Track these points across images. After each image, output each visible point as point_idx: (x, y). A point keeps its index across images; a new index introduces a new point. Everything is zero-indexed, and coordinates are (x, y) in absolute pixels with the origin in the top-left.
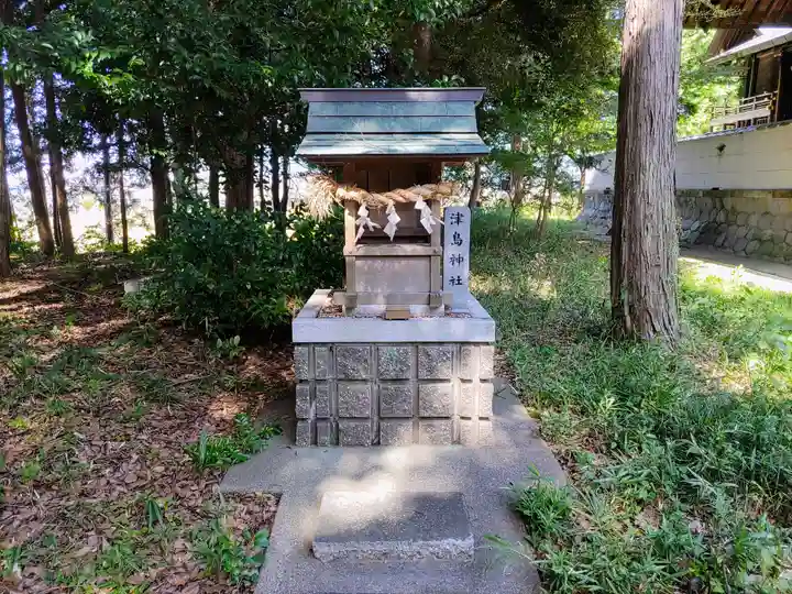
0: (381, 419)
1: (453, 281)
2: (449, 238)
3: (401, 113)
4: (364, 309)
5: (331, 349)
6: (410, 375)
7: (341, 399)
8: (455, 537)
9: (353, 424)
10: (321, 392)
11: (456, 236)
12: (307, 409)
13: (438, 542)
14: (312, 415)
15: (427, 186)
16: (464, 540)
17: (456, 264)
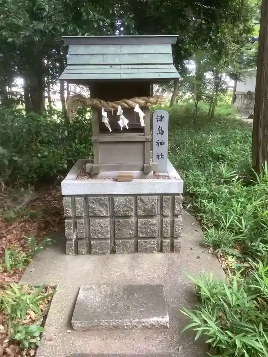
0: (115, 238)
1: (158, 156)
2: (156, 130)
3: (126, 52)
4: (105, 173)
5: (85, 199)
6: (132, 214)
7: (92, 227)
8: (158, 316)
9: (99, 242)
10: (79, 223)
11: (160, 129)
12: (71, 233)
13: (147, 320)
14: (75, 237)
15: (142, 97)
16: (163, 318)
17: (160, 146)
